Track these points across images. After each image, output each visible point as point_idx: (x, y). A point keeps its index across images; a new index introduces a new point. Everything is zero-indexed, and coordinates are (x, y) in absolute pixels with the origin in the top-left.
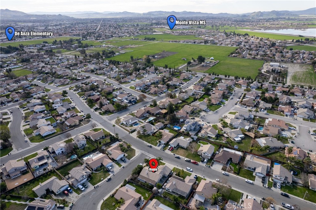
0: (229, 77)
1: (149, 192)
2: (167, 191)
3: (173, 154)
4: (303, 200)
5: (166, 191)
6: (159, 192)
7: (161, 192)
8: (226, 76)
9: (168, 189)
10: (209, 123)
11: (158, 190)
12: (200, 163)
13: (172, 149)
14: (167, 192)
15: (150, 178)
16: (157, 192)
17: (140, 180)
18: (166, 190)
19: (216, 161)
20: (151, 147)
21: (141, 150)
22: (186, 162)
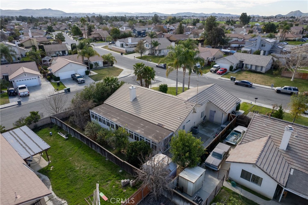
1: (120, 176)
2: (236, 184)
5: (227, 185)
6: (181, 188)
7: (199, 189)
9: (245, 175)
11: (175, 174)
14: (238, 191)
15: (142, 116)
16: (170, 185)
18: (230, 180)
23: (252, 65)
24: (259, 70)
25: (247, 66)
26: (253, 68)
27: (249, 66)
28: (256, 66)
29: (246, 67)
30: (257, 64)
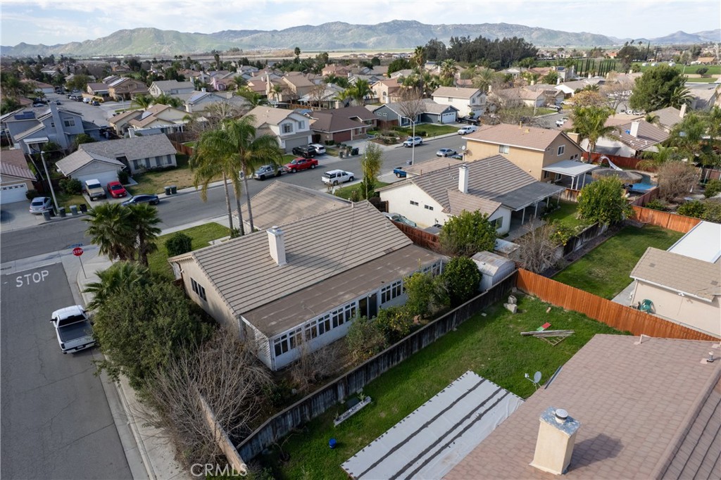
23: (147, 160)
24: (165, 163)
25: (139, 164)
26: (153, 164)
27: (144, 163)
28: (158, 158)
29: (137, 167)
30: (158, 154)
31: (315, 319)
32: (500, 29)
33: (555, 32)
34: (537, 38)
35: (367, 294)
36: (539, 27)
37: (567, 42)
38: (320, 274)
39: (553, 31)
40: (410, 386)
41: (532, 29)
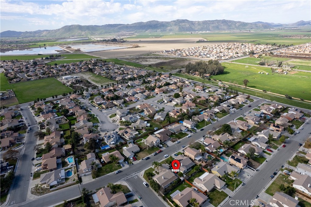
0: (56, 97)
3: (141, 160)
4: (206, 127)
8: (53, 98)
10: (114, 130)
12: (162, 149)
13: (135, 159)
15: (169, 178)
17: (168, 186)
19: (164, 141)
20: (120, 172)
21: (120, 180)
22: (155, 156)
31: (167, 185)
32: (222, 22)
33: (246, 23)
34: (238, 26)
35: (171, 182)
36: (239, 21)
37: (251, 27)
38: (167, 180)
39: (245, 23)
40: (174, 190)
41: (236, 22)
